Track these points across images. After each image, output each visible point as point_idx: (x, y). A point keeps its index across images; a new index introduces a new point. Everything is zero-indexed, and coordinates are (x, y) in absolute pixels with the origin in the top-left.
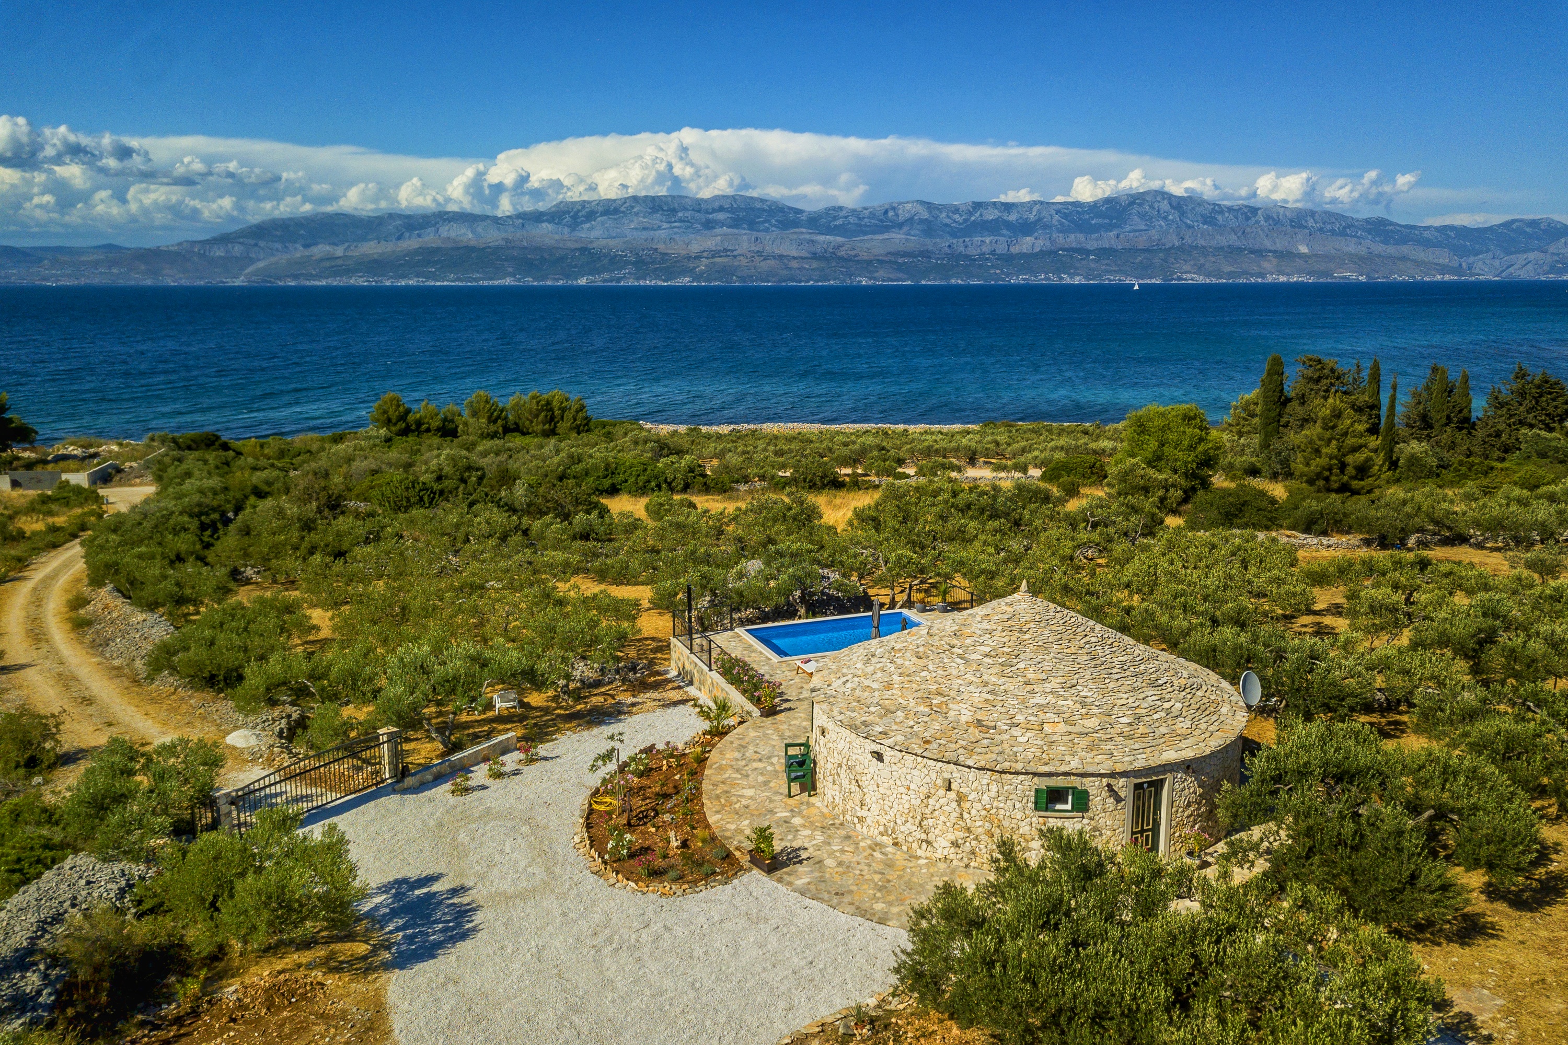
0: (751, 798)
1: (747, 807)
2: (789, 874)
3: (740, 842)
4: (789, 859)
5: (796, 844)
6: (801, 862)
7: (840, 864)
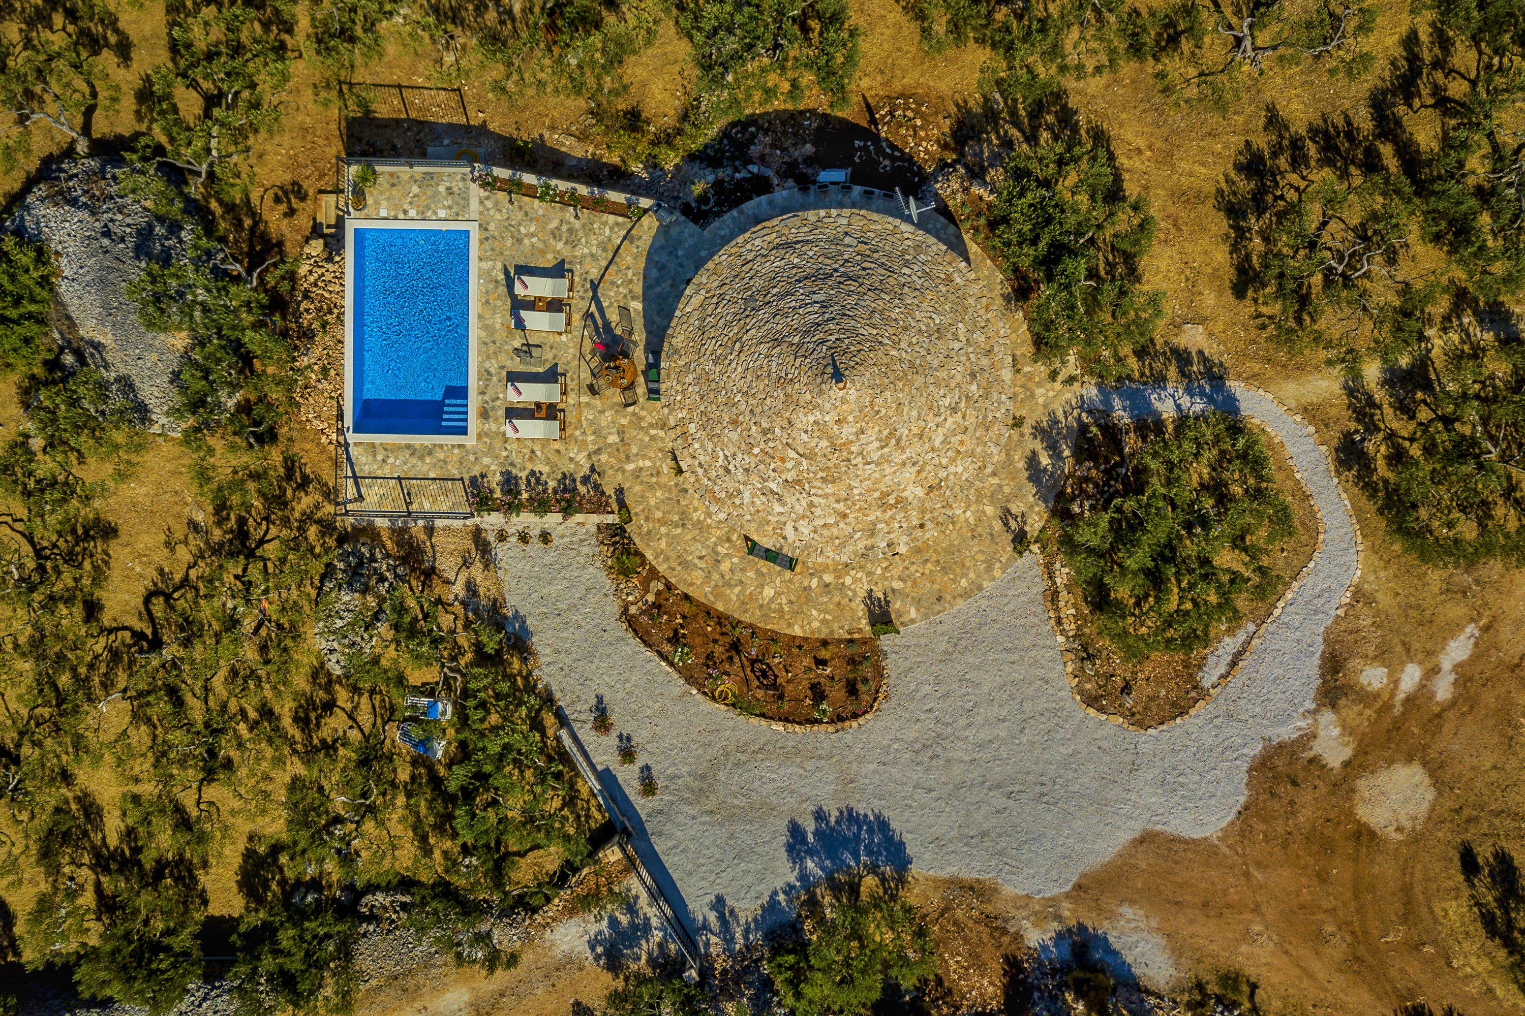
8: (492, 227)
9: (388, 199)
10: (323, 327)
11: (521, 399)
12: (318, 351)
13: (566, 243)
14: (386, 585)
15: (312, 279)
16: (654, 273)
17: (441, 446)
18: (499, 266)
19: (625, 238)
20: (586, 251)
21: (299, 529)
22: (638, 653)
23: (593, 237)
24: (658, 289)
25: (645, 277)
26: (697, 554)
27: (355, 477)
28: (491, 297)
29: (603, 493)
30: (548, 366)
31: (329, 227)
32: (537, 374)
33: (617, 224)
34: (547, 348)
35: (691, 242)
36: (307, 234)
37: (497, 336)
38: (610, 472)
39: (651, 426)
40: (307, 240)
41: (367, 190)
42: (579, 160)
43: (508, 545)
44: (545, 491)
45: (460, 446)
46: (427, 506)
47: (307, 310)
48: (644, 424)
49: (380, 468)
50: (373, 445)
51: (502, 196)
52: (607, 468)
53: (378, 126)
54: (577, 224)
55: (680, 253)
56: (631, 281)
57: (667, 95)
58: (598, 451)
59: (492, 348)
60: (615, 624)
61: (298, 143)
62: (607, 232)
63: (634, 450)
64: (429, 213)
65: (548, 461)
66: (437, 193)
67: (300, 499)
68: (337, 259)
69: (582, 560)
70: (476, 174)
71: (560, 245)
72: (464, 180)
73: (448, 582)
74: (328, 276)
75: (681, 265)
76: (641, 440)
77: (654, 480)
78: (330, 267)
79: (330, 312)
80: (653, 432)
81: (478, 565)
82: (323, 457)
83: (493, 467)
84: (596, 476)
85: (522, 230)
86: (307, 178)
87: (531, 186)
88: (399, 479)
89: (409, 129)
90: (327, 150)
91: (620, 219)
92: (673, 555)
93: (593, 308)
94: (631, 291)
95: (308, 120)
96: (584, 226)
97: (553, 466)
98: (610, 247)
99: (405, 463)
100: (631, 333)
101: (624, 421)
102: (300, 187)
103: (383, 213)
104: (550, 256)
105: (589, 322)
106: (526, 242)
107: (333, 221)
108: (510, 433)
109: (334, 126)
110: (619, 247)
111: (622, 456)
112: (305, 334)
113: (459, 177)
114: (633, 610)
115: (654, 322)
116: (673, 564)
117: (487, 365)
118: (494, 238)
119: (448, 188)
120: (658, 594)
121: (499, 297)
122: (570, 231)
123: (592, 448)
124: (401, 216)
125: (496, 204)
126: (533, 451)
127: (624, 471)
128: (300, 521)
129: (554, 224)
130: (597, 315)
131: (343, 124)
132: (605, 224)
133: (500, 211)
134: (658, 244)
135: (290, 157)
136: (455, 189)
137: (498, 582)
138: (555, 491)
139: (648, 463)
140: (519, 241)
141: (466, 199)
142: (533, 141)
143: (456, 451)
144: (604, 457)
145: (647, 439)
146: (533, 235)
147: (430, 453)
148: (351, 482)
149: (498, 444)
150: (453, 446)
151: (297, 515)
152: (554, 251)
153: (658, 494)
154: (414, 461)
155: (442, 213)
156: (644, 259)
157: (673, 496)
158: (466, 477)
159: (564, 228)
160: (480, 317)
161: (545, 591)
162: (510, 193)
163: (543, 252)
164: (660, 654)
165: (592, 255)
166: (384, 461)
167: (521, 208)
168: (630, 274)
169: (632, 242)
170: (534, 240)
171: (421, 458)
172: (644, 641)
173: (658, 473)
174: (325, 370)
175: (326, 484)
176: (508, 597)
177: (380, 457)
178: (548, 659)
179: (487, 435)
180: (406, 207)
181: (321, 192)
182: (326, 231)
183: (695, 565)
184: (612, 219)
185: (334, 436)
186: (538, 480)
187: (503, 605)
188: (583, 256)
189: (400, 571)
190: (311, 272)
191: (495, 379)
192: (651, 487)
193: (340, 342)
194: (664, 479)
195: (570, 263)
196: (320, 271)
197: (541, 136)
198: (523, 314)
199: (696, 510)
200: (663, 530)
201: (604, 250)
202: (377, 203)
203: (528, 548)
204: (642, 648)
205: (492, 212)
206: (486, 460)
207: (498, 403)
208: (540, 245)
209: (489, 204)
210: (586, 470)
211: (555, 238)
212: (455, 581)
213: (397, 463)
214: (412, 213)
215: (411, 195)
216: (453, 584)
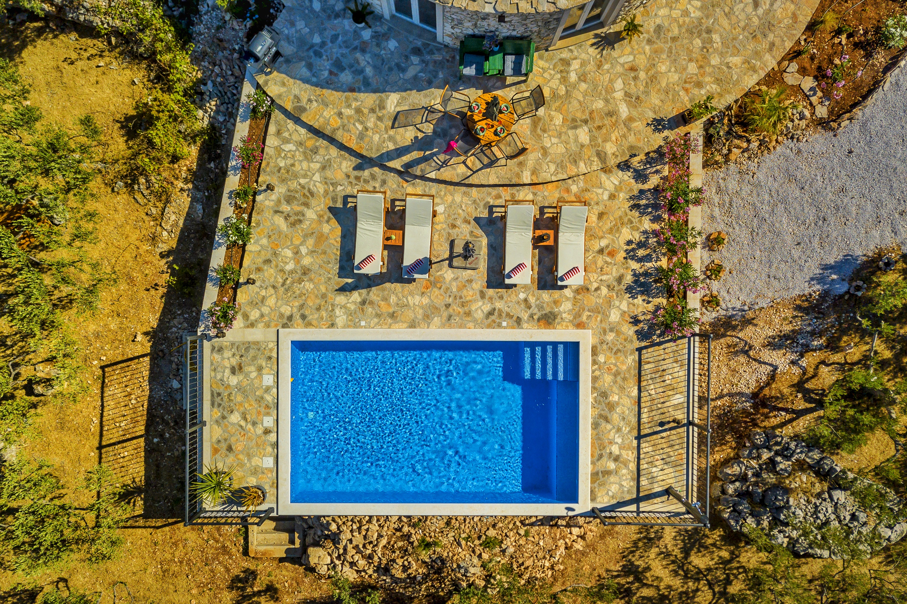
8: (286, 310)
9: (249, 456)
10: (428, 545)
11: (528, 264)
12: (463, 553)
13: (306, 205)
14: (779, 459)
15: (362, 563)
16: (346, 77)
17: (595, 379)
18: (341, 299)
19: (297, 121)
20: (317, 177)
21: (698, 580)
22: (886, 101)
23: (297, 168)
24: (369, 71)
25: (352, 90)
26: (750, 9)
27: (637, 500)
28: (385, 309)
29: (659, 151)
30: (479, 232)
31: (292, 542)
32: (491, 247)
33: (279, 133)
34: (454, 232)
35: (300, 24)
36: (301, 569)
37: (439, 302)
38: (632, 139)
39: (564, 80)
40: (312, 570)
41: (236, 486)
42: (194, 200)
43: (724, 293)
44: (656, 233)
45: (594, 352)
46: (679, 399)
47: (405, 569)
48: (562, 90)
49: (626, 464)
50: (595, 475)
51: (242, 296)
52: (626, 144)
53: (158, 476)
54: (280, 190)
55: (317, 39)
56: (358, 111)
57: (106, 81)
58: (601, 156)
59: (456, 308)
60: (842, 138)
61: (182, 582)
62: (290, 147)
63: (600, 104)
64: (269, 398)
65: (614, 230)
66: (240, 388)
67: (658, 578)
68: (334, 527)
69: (747, 189)
70: (213, 332)
71: (310, 214)
72: (220, 350)
73: (772, 377)
74: (358, 540)
75: (334, 38)
76: (585, 94)
77: (642, 75)
78: (345, 536)
79: (407, 537)
80: (573, 77)
81: (747, 333)
82: (600, 547)
83: (624, 306)
84: (635, 162)
85: (290, 267)
86: (228, 570)
87: (229, 258)
88: (639, 437)
89: (161, 436)
90: (190, 544)
91: (272, 129)
92: (751, 46)
93: (396, 164)
94: (372, 110)
95: (151, 570)
96: (283, 181)
97: (621, 222)
98: (310, 144)
99: (619, 430)
100: (431, 110)
101: (558, 120)
102: (237, 579)
103: (269, 462)
104: (326, 228)
105: (417, 170)
106: (307, 261)
107: (285, 536)
108: (575, 281)
109: (159, 535)
110: (312, 130)
111: (607, 121)
112: (439, 571)
113: (217, 357)
114: (822, 112)
115: (415, 77)
116: (765, 45)
117: (479, 315)
118: (302, 306)
119: (233, 371)
120: (803, 71)
121: (385, 299)
122: (289, 200)
123: (596, 165)
124: (272, 437)
125: (253, 304)
126: (601, 251)
127: (631, 119)
128: (686, 577)
129: (280, 221)
130: (406, 159)
131: (152, 522)
132: (278, 150)
133: (264, 299)
134: (305, 72)
135: (202, 593)
136: (234, 362)
137: (774, 306)
138: (657, 219)
139: (619, 84)
140: (306, 271)
141: (248, 346)
142: (170, 265)
143: (601, 359)
144: (610, 148)
145: (583, 86)
146: (297, 253)
147: (604, 395)
148: (644, 506)
149: (591, 300)
150: (594, 362)
151: (677, 583)
152: (320, 222)
153: (663, 68)
154: (615, 417)
155: (268, 380)
156: (326, 92)
157: (666, 47)
158: (638, 344)
159: (286, 208)
160: (413, 325)
161: (789, 239)
162: (237, 285)
163: (321, 238)
164: (887, 69)
165: (324, 168)
166: (616, 459)
167: (259, 270)
168: (348, 112)
169: (303, 110)
170: (304, 250)
171: (611, 407)
172: (870, 92)
173: (633, 69)
174: (488, 544)
175: (635, 543)
176: (797, 292)
177: (612, 466)
178: (888, 233)
179: (578, 315)
180: (259, 430)
181: (246, 552)
182: (297, 545)
183: (767, 12)
184: (271, 141)
185: (576, 531)
186: (641, 245)
187: (808, 298)
188: (325, 181)
189: (759, 440)
190: (352, 564)
191: (499, 305)
192: (653, 79)
193: (448, 523)
194: (642, 61)
195: (334, 200)
196: (351, 551)
197: (162, 256)
198: (408, 261)
199: (686, 13)
200: (715, 60)
201: (315, 151)
202: (255, 471)
203: (727, 266)
204: (878, 95)
205: (265, 310)
206: (614, 316)
207: (532, 300)
208: (311, 242)
209: (254, 314)
210: (627, 176)
211: (300, 221)
212: (771, 365)
213: (619, 440)
214: (268, 422)
215: (243, 423)
216: (776, 368)
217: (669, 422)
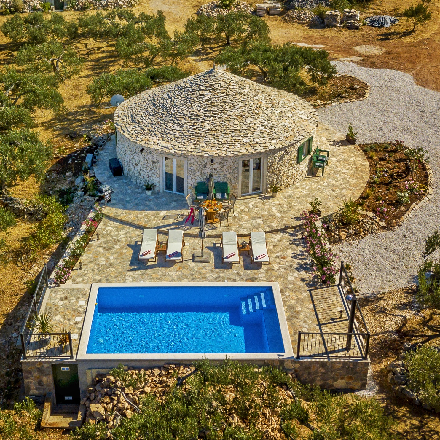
0: (345, 168)
1: (349, 165)
2: (341, 138)
3: (357, 152)
4: (339, 143)
5: (333, 147)
6: (334, 141)
7: (320, 137)
8: (98, 278)
13: (115, 244)
16: (141, 207)
18: (131, 273)
23: (113, 234)
24: (152, 206)
25: (143, 210)
28: (154, 277)
30: (209, 251)
32: (216, 255)
33: (105, 224)
34: (195, 251)
37: (187, 274)
38: (285, 222)
45: (282, 291)
50: (294, 342)
51: (74, 273)
54: (102, 240)
56: (146, 215)
59: (197, 276)
62: (110, 228)
63: (266, 213)
64: (81, 309)
65: (283, 250)
66: (64, 306)
70: (53, 286)
72: (56, 292)
73: (405, 321)
76: (258, 211)
80: (251, 206)
83: (295, 275)
85: (102, 263)
88: (319, 325)
91: (102, 224)
94: (153, 215)
96: (104, 237)
97: (286, 248)
98: (120, 227)
99: (305, 322)
101: (246, 217)
103: (75, 336)
104: (125, 251)
106: (112, 261)
110: (122, 222)
111: (271, 217)
113: (53, 294)
117: (211, 278)
118: (107, 276)
119: (61, 299)
121: (155, 273)
122: (106, 243)
124: (80, 325)
125: (79, 276)
127: (283, 217)
129: (100, 249)
132: (104, 229)
133: (85, 274)
136: (63, 296)
140: (111, 265)
141: (73, 290)
143: (287, 294)
144: (274, 225)
145: (257, 209)
146: (107, 259)
147: (292, 307)
149: (276, 273)
150: (283, 295)
152: (121, 249)
154: (301, 316)
155: (82, 302)
156: (131, 211)
158: (308, 288)
159: (104, 245)
160: (171, 281)
163: (121, 254)
167: (86, 264)
168: (141, 216)
169: (119, 216)
171: (298, 312)
179: (269, 278)
180: (72, 322)
184: (101, 227)
186: (300, 255)
188: (126, 237)
191: (222, 275)
195: (130, 242)
201: (122, 229)
205: (86, 278)
206: (291, 279)
207: (241, 273)
208: (116, 255)
209: (79, 280)
211: (111, 249)
212: (401, 316)
213: (307, 326)
214: (79, 319)
215: (62, 320)
216: (405, 317)
217: (337, 319)
